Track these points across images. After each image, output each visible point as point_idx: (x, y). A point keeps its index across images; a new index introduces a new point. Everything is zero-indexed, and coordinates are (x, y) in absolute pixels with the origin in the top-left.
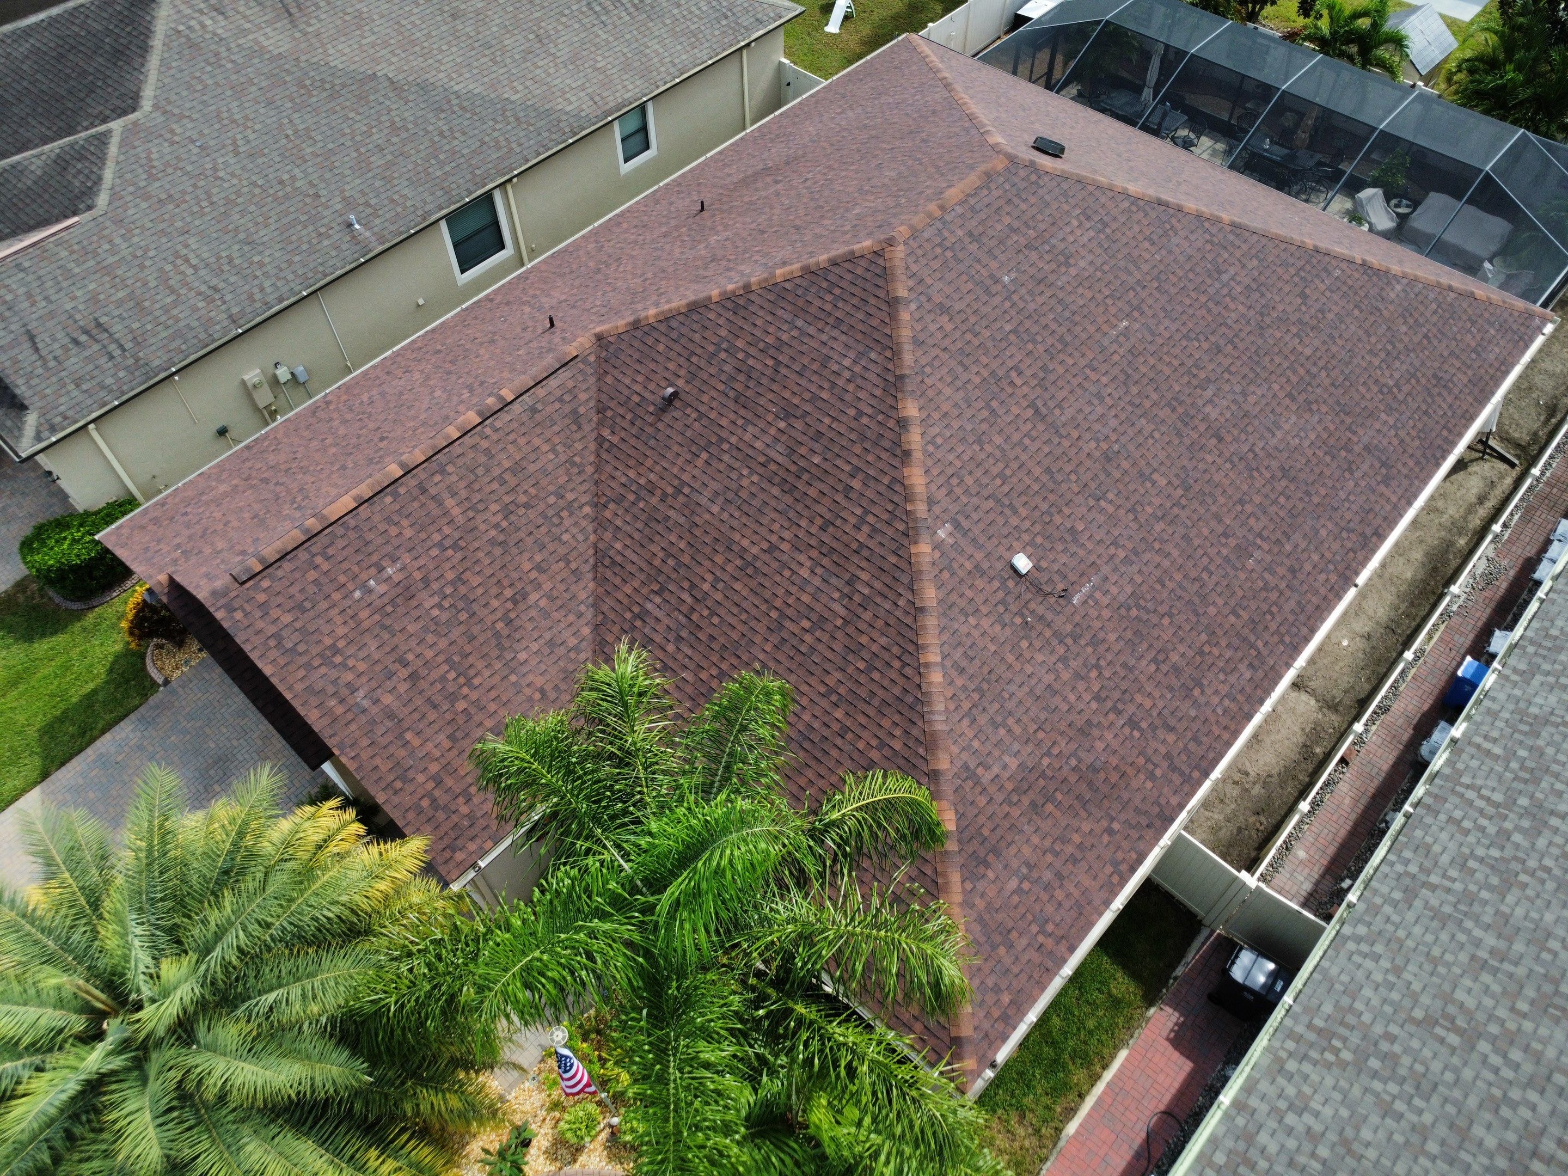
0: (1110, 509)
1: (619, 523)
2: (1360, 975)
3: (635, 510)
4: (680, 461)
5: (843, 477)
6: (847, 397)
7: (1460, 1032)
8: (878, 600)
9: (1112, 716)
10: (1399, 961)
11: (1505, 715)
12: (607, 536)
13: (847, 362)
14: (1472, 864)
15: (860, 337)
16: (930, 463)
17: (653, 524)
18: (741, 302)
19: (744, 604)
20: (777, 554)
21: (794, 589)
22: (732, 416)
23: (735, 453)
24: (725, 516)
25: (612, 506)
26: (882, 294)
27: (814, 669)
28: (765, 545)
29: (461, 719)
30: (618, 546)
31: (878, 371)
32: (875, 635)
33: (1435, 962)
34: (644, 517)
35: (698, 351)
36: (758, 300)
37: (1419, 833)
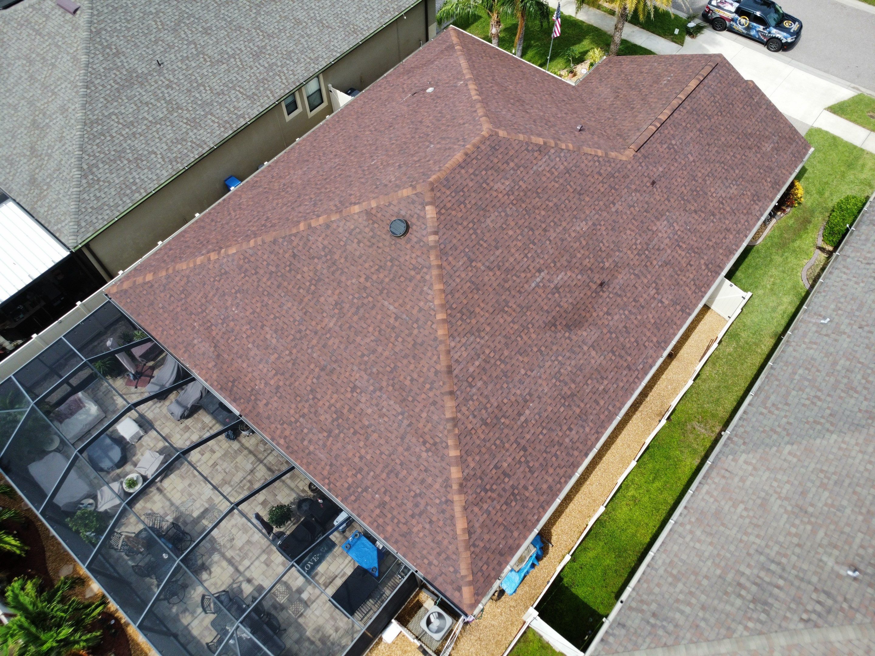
0: (392, 117)
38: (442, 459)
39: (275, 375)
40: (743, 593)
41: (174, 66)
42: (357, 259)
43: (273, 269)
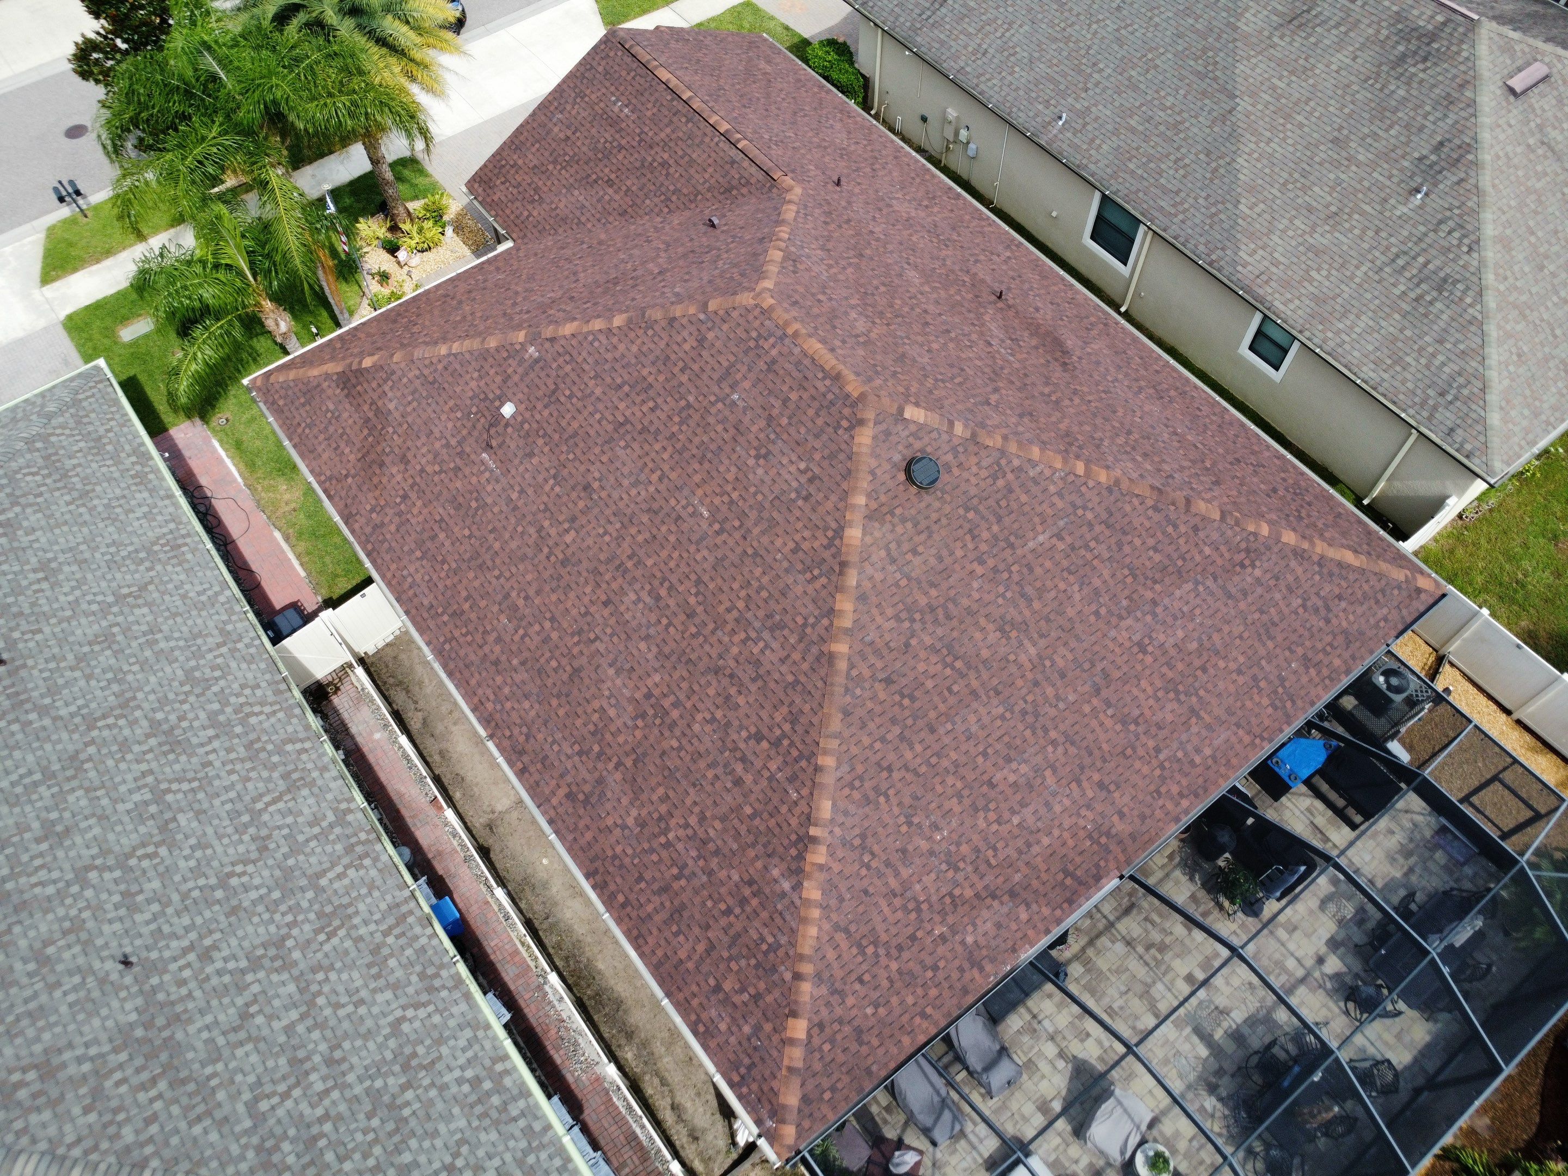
0: (547, 488)
9: (410, 481)
16: (580, 338)
38: (1269, 548)
39: (1079, 785)
40: (1428, 298)
41: (145, 930)
42: (940, 567)
43: (897, 730)
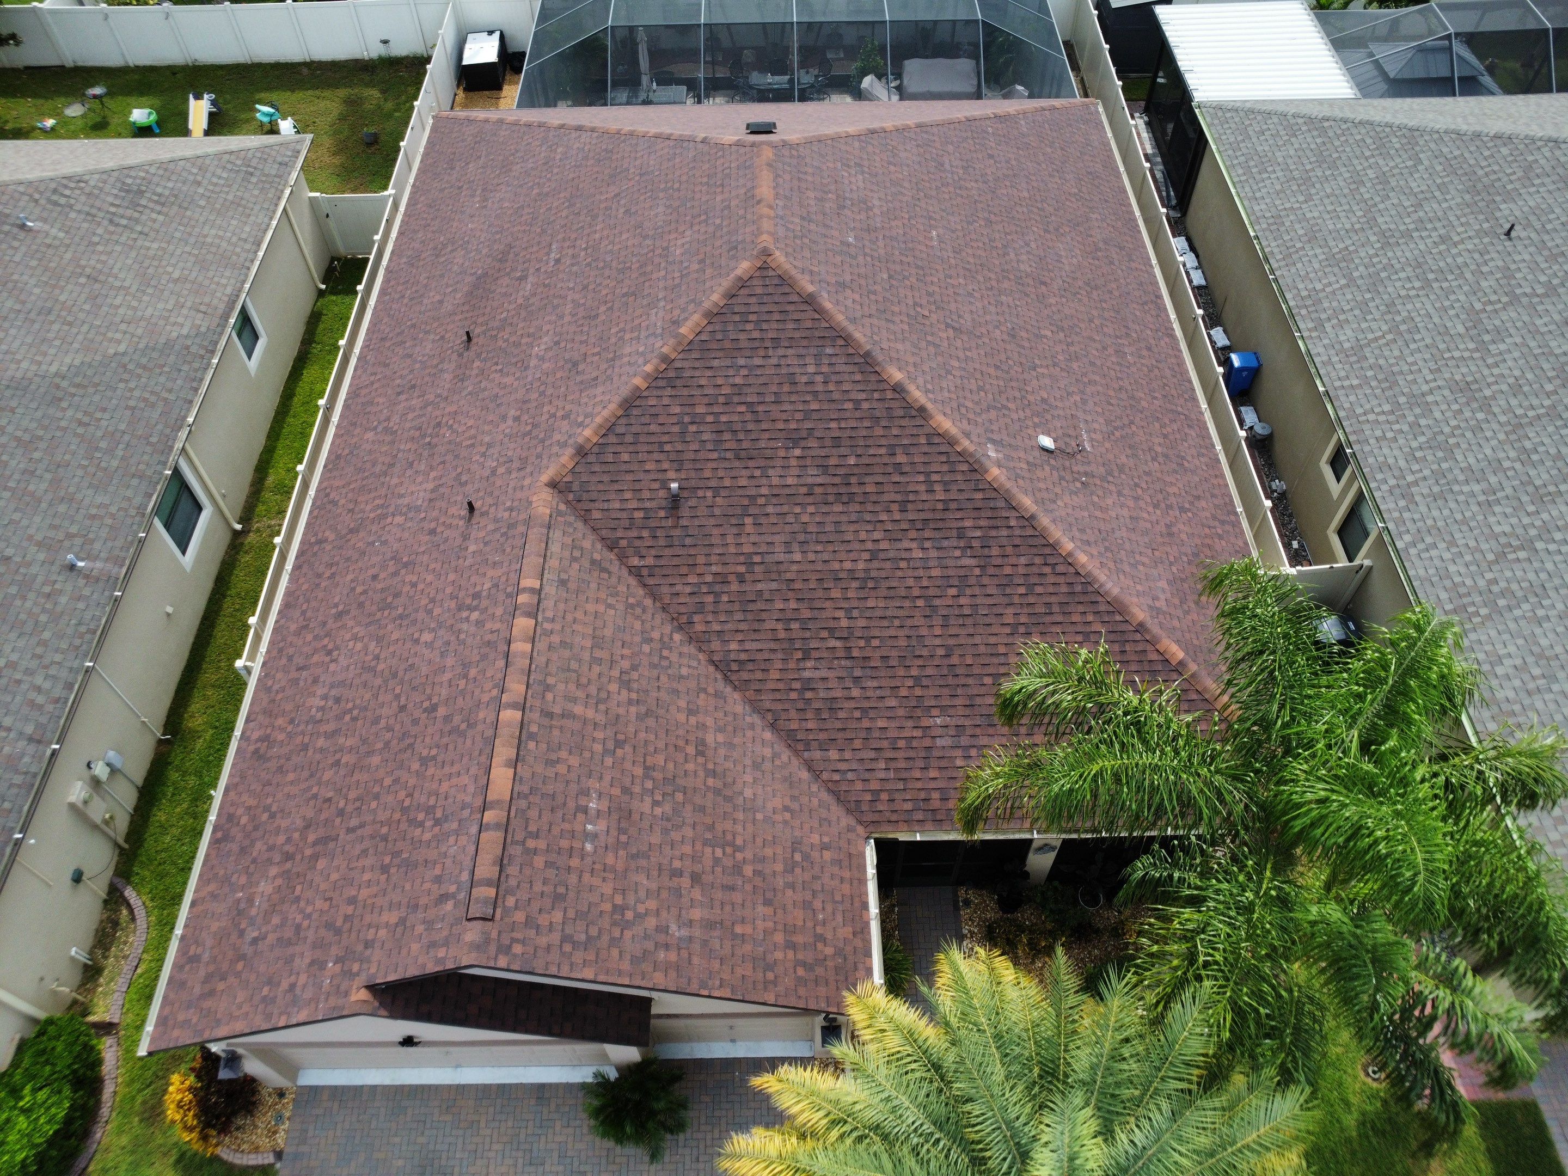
0: (1045, 371)
1: (717, 627)
2: (1437, 562)
3: (722, 607)
4: (730, 539)
5: (886, 460)
6: (836, 396)
7: (1522, 548)
8: (993, 533)
9: (1171, 512)
10: (1448, 538)
11: (1335, 359)
12: (716, 645)
13: (811, 369)
14: (1419, 454)
15: (805, 343)
16: (940, 407)
17: (751, 607)
18: (671, 374)
19: (889, 613)
20: (882, 555)
21: (921, 573)
22: (745, 473)
23: (774, 501)
24: (811, 556)
25: (696, 618)
26: (795, 298)
27: (988, 621)
28: (866, 556)
29: (758, 881)
30: (733, 646)
31: (843, 360)
32: (1013, 560)
33: (1465, 521)
34: (737, 606)
35: (665, 438)
36: (686, 364)
37: (1371, 460)
40: (155, 198)
